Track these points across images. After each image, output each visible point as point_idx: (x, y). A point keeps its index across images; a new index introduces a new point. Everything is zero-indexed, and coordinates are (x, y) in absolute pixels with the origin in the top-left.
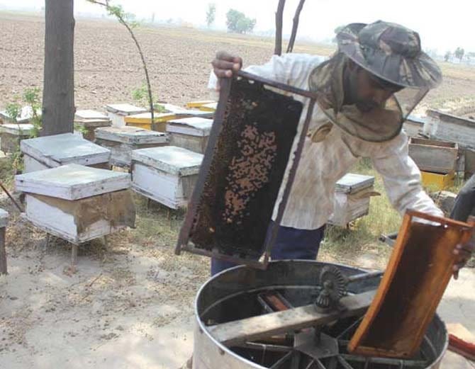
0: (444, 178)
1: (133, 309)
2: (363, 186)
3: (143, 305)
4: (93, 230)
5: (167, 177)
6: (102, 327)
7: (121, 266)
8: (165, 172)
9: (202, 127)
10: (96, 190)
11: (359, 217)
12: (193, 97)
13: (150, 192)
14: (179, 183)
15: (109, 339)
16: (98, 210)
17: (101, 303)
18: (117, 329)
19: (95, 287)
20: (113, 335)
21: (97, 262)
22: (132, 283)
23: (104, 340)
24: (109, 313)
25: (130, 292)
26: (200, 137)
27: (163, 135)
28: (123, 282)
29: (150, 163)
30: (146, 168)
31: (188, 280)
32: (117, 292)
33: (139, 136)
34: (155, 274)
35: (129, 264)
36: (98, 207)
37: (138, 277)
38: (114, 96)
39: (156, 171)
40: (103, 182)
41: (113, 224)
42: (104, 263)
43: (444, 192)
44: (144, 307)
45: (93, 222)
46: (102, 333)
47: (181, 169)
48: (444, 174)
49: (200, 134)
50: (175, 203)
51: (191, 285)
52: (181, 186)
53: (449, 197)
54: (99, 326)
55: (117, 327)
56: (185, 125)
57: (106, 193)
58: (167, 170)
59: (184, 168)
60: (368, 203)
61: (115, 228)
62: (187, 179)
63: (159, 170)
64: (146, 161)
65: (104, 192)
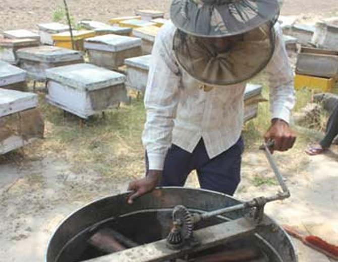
0: (328, 81)
1: (43, 211)
2: (252, 94)
3: (52, 207)
4: (6, 145)
5: (76, 92)
6: (14, 229)
7: (35, 172)
8: (74, 88)
9: (114, 43)
10: (5, 111)
11: (248, 120)
12: (117, 14)
13: (64, 104)
14: (87, 97)
15: (20, 240)
16: (8, 128)
17: (15, 207)
18: (27, 230)
19: (12, 192)
20: (22, 236)
21: (15, 170)
22: (44, 187)
23: (14, 241)
24: (21, 215)
25: (40, 196)
26: (113, 53)
27: (76, 54)
28: (36, 186)
29: (61, 80)
30: (58, 85)
31: (93, 182)
32: (29, 196)
33: (55, 56)
34: (65, 177)
35: (43, 170)
36: (8, 126)
37: (49, 181)
38: (49, 16)
39: (66, 87)
40: (11, 103)
41: (25, 138)
42: (21, 169)
43: (326, 94)
44: (52, 209)
45: (5, 139)
46: (14, 234)
47: (87, 85)
48: (329, 78)
49: (113, 50)
50: (85, 114)
51: (95, 186)
52: (89, 99)
53: (331, 98)
54: (12, 228)
55: (26, 228)
56: (99, 42)
57: (15, 113)
58: (76, 86)
59: (90, 85)
60: (257, 108)
61: (27, 141)
62: (94, 93)
63: (69, 86)
64: (58, 79)
65: (12, 112)
